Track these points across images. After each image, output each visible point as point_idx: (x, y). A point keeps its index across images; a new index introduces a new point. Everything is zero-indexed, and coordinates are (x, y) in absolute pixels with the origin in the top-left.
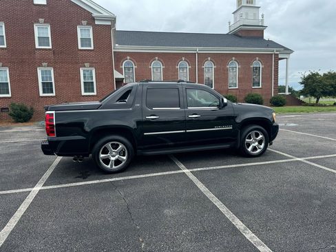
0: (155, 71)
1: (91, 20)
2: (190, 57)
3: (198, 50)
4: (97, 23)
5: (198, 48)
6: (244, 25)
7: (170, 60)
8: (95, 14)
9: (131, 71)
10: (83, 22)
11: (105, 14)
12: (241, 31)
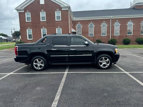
0: (90, 28)
1: (60, 8)
2: (107, 21)
3: (111, 17)
4: (63, 9)
5: (111, 16)
6: (138, 3)
7: (98, 23)
8: (62, 6)
9: (80, 29)
10: (57, 9)
11: (66, 5)
12: (137, 6)
